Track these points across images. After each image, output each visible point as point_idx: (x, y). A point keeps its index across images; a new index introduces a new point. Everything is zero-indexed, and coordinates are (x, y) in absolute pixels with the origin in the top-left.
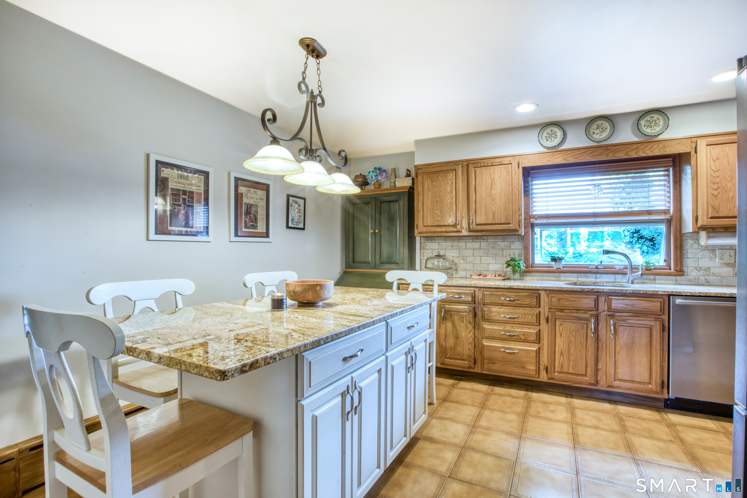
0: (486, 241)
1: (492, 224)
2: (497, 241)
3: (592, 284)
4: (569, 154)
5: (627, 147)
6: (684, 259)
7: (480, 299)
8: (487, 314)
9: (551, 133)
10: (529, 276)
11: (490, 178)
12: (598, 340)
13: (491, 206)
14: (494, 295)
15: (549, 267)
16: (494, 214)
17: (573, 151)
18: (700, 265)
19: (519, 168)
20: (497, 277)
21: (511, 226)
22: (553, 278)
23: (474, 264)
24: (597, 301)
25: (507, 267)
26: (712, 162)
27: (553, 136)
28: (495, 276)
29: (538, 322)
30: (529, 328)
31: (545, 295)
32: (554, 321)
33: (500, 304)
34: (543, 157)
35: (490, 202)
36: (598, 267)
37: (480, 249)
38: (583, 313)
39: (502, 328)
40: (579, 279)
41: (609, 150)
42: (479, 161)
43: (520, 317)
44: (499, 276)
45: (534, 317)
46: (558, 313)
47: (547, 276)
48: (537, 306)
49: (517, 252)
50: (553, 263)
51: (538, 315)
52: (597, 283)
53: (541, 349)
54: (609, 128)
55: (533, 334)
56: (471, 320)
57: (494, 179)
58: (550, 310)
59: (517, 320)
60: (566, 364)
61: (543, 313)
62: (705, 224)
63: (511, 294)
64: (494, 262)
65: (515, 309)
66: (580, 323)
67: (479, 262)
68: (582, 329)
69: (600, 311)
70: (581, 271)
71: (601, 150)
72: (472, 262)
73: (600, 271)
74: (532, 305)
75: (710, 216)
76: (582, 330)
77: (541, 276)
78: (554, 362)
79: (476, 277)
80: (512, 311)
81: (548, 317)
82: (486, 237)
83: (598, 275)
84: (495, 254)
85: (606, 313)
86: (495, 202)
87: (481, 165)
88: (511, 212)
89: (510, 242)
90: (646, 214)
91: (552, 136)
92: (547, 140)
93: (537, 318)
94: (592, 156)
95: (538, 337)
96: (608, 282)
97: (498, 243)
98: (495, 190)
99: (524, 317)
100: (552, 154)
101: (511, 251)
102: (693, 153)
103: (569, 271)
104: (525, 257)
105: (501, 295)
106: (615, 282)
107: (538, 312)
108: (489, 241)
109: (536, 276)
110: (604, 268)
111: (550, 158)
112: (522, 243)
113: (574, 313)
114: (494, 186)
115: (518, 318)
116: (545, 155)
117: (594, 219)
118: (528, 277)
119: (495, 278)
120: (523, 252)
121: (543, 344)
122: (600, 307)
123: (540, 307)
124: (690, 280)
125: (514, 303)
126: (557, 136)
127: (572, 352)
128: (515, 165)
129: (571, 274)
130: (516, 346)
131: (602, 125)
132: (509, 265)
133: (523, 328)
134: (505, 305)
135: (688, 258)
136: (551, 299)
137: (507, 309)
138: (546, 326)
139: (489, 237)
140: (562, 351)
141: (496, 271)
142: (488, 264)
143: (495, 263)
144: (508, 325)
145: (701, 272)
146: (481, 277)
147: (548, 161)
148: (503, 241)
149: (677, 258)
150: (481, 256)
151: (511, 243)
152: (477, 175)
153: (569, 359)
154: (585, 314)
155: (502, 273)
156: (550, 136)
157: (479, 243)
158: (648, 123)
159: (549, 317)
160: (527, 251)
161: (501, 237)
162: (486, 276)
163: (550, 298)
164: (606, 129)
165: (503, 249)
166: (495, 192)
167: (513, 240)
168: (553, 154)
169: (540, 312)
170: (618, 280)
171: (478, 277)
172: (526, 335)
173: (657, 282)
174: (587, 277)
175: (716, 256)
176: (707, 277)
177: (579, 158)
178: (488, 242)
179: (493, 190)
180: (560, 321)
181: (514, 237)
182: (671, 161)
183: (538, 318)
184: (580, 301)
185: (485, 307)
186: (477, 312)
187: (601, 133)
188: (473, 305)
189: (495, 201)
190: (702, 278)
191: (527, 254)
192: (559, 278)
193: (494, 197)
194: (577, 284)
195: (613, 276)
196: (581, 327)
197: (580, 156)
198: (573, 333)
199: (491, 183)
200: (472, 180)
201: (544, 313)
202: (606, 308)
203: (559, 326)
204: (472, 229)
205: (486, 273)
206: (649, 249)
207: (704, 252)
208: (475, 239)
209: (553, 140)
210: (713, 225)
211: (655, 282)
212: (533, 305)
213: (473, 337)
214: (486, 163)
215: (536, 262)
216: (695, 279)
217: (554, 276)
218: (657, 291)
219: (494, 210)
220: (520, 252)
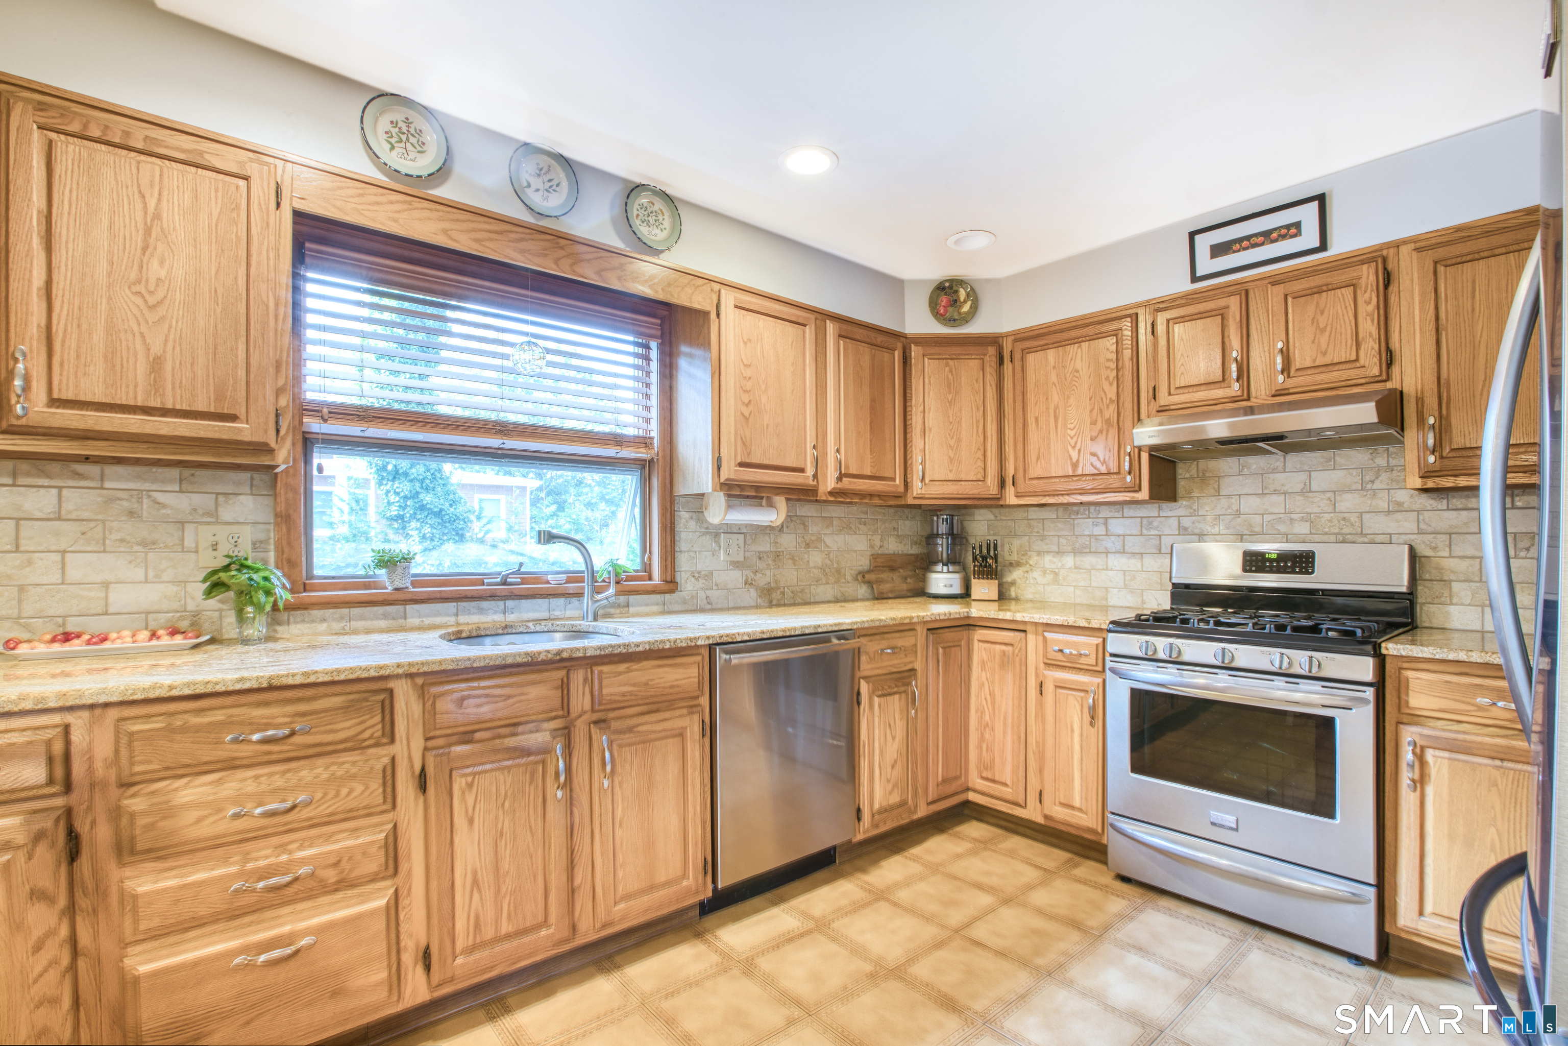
0: (92, 484)
1: (147, 410)
2: (154, 487)
3: (500, 631)
4: (458, 220)
5: (601, 257)
6: (677, 554)
7: (99, 765)
8: (151, 826)
9: (404, 129)
10: (296, 623)
11: (139, 206)
12: (571, 804)
13: (144, 328)
14: (184, 729)
15: (367, 586)
16: (156, 365)
17: (469, 216)
18: (699, 568)
19: (278, 205)
20: (166, 641)
21: (243, 430)
22: (383, 624)
23: (22, 589)
24: (565, 687)
25: (209, 593)
26: (742, 344)
27: (412, 140)
28: (154, 635)
29: (389, 799)
30: (356, 830)
31: (411, 692)
32: (447, 778)
33: (219, 766)
34: (373, 199)
35: (135, 310)
36: (509, 580)
37: (59, 519)
38: (531, 732)
39: (233, 869)
40: (462, 619)
41: (562, 248)
42: (75, 108)
43: (319, 795)
44: (174, 632)
45: (375, 786)
46: (459, 749)
47: (362, 618)
48: (385, 740)
49: (247, 536)
50: (382, 572)
51: (389, 772)
52: (511, 627)
53: (403, 893)
54: (565, 184)
55: (373, 850)
56: (45, 881)
57: (157, 216)
58: (431, 744)
59: (306, 813)
60: (489, 915)
61: (406, 760)
62: (732, 477)
63: (274, 710)
64: (139, 574)
65: (289, 771)
66: (527, 764)
67: (56, 577)
68: (531, 783)
69: (573, 715)
70: (469, 594)
71: (544, 240)
72: (9, 577)
73: (516, 592)
74: (365, 740)
75: (739, 460)
76: (532, 788)
77: (342, 618)
78: (451, 925)
79: (41, 648)
80: (279, 782)
81: (423, 769)
82: (93, 469)
83: (510, 603)
84: (144, 544)
85: (587, 717)
86: (163, 318)
87: (85, 126)
88: (242, 373)
89: (218, 494)
90: (612, 442)
91: (408, 139)
92: (393, 148)
93: (384, 784)
94: (522, 252)
95: (391, 854)
96: (537, 621)
97: (160, 497)
98: (162, 263)
99: (332, 793)
100: (405, 202)
101: (222, 533)
102: (713, 316)
103: (434, 596)
104: (280, 551)
105: (221, 723)
106: (549, 619)
107: (386, 760)
108: (108, 484)
109: (324, 620)
110: (522, 583)
111: (399, 212)
112: (268, 501)
113: (505, 736)
114: (161, 247)
115: (308, 804)
116: (383, 195)
117: (502, 441)
118: (292, 627)
119: (154, 642)
120: (272, 535)
121: (409, 872)
122: (573, 702)
123: (392, 740)
124: (685, 602)
125: (286, 748)
126: (425, 148)
127: (505, 866)
128: (262, 191)
129: (439, 606)
130: (303, 920)
131: (549, 170)
132: (216, 586)
133: (328, 838)
134: (245, 762)
135: (680, 552)
136: (434, 704)
137: (256, 777)
138: (416, 805)
139: (110, 469)
140: (475, 873)
141: (148, 613)
142: (106, 585)
143: (142, 578)
144: (260, 843)
145: (701, 581)
146: (76, 646)
147: (390, 218)
148: (181, 491)
149: (666, 552)
150: (64, 552)
151: (221, 499)
152: (58, 170)
153: (498, 891)
154: (538, 735)
155: (182, 618)
156: (404, 137)
157: (54, 491)
158: (642, 211)
159: (430, 771)
160: (289, 530)
161: (175, 472)
162: (105, 639)
163: (430, 702)
164: (558, 185)
165: (183, 523)
166: (163, 274)
167: (229, 489)
168: (409, 203)
169: (393, 759)
170: (557, 613)
171: (57, 647)
172: (344, 863)
173: (632, 610)
174: (481, 611)
175: (720, 547)
176: (709, 593)
177: (487, 244)
178: (102, 488)
179: (155, 264)
180: (465, 775)
181: (232, 475)
182: (657, 325)
183: (390, 782)
184: (522, 694)
185: (134, 796)
186: (82, 826)
187: (546, 194)
188: (59, 802)
189: (161, 311)
190: (702, 595)
191: (289, 543)
192: (401, 621)
193: (160, 294)
194: (464, 635)
195: (543, 603)
196: (528, 776)
197: (491, 240)
198: (507, 804)
199: (141, 225)
200: (28, 181)
201: (410, 758)
202: (587, 705)
203: (463, 793)
204: (23, 422)
205: (97, 625)
206: (435, 531)
207: (704, 538)
208: (28, 474)
209: (412, 155)
210: (742, 481)
211: (628, 612)
212: (371, 737)
213: (66, 961)
214: (119, 133)
215: (317, 572)
216: (692, 597)
217: (385, 616)
218: (695, 638)
219: (156, 349)
220: (262, 536)
